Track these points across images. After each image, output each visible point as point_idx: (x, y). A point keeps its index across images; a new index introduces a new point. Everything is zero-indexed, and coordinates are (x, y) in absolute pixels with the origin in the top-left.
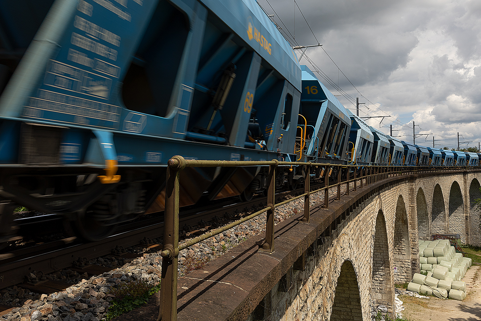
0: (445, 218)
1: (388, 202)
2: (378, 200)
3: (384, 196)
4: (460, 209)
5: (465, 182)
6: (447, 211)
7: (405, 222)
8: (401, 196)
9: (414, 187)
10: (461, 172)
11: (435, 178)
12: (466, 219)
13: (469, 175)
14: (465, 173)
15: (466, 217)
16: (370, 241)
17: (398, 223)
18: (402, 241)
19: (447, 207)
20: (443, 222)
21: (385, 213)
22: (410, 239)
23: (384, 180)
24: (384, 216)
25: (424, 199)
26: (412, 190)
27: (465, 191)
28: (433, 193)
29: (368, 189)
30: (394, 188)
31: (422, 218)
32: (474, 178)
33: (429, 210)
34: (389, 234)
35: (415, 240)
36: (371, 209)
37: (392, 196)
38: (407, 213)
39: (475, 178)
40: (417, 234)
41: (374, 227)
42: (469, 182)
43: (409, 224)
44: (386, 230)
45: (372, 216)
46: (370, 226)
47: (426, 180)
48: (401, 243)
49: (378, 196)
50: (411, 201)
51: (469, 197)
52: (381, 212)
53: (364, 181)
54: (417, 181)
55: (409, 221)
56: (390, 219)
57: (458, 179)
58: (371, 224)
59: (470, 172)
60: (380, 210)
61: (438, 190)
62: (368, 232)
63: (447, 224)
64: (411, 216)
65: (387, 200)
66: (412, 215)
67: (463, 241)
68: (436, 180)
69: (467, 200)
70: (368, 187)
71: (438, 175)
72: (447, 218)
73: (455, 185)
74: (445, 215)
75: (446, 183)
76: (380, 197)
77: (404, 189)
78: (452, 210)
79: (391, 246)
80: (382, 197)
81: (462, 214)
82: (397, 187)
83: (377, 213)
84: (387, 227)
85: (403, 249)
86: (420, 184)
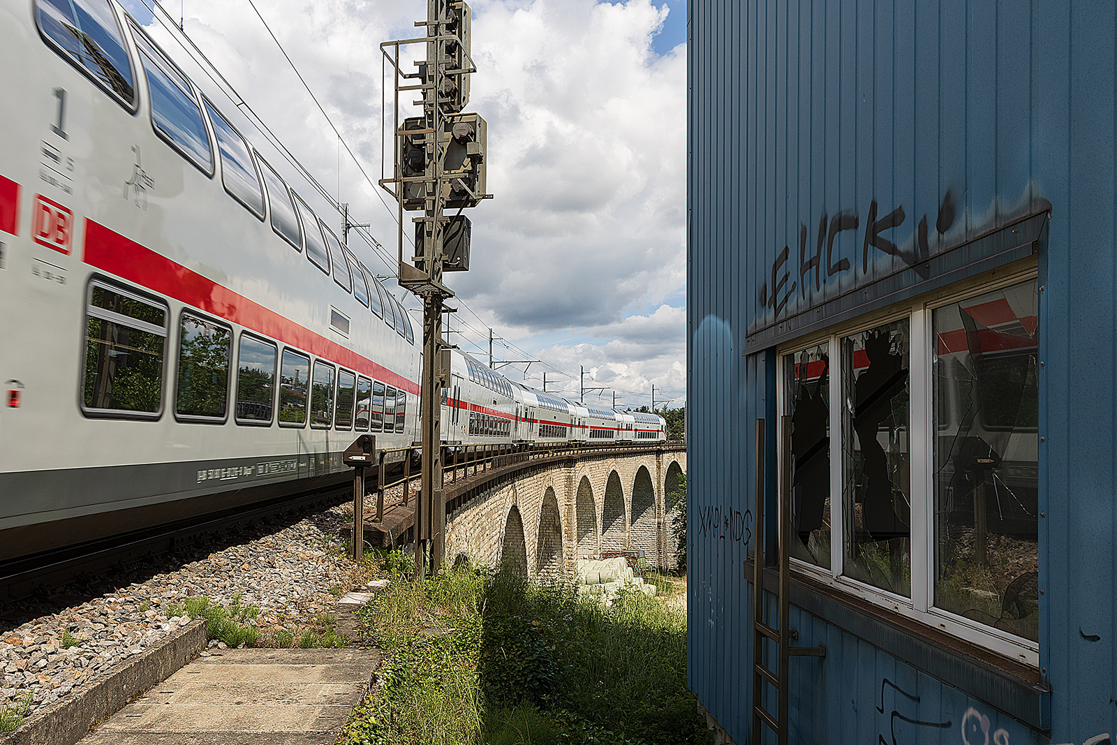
0: (625, 526)
1: (528, 495)
2: (511, 492)
3: (522, 486)
4: (650, 510)
5: (659, 467)
6: (628, 515)
7: (558, 529)
8: (550, 489)
9: (571, 474)
10: (652, 451)
11: (610, 461)
12: (659, 527)
13: (666, 456)
14: (659, 453)
15: (659, 523)
16: (496, 545)
17: (548, 531)
18: (552, 559)
19: (628, 507)
20: (622, 532)
21: (521, 512)
22: (564, 555)
23: (520, 464)
24: (520, 516)
25: (592, 494)
26: (569, 479)
27: (659, 482)
28: (606, 485)
29: (494, 474)
30: (539, 475)
31: (586, 525)
32: (672, 461)
33: (599, 511)
34: (529, 544)
35: (572, 557)
36: (498, 503)
37: (536, 488)
38: (561, 515)
39: (675, 461)
40: (575, 549)
41: (503, 527)
42: (665, 467)
43: (563, 533)
44: (524, 536)
45: (500, 512)
46: (497, 525)
47: (594, 463)
48: (552, 563)
49: (510, 486)
50: (569, 498)
51: (664, 491)
52: (515, 509)
53: (489, 465)
54: (579, 465)
55: (564, 528)
56: (531, 522)
57: (648, 462)
58: (499, 523)
59: (667, 450)
60: (513, 506)
61: (614, 479)
62: (494, 533)
63: (627, 535)
64: (567, 519)
65: (526, 492)
66: (569, 518)
67: (651, 561)
68: (611, 464)
69: (660, 496)
70: (494, 472)
71: (616, 455)
72: (628, 525)
73: (643, 472)
74: (625, 520)
75: (627, 469)
76: (514, 488)
77: (557, 478)
78: (636, 514)
79: (531, 561)
80: (517, 488)
81: (653, 520)
82: (545, 474)
83: (509, 510)
84: (525, 532)
85: (554, 571)
86: (582, 469)
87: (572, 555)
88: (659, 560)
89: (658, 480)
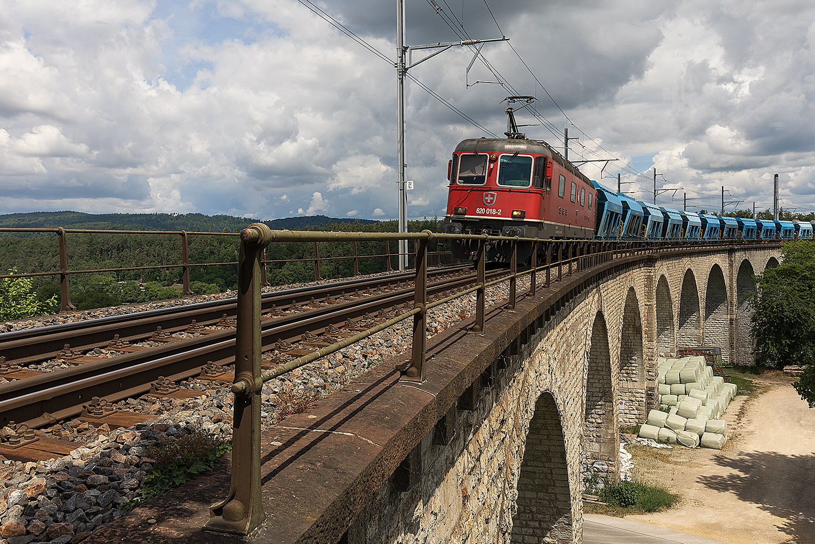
0: (699, 322)
1: (611, 298)
2: (597, 296)
3: (606, 288)
4: (722, 307)
5: (731, 266)
6: (702, 312)
7: (638, 330)
8: (632, 289)
9: (651, 274)
10: (725, 250)
11: (686, 260)
12: (731, 323)
13: (738, 254)
14: (731, 252)
15: (731, 320)
16: (582, 361)
17: (628, 332)
18: (632, 360)
19: (702, 304)
20: (696, 329)
21: (606, 316)
22: (644, 356)
23: (606, 264)
24: (605, 321)
25: (668, 293)
26: (649, 279)
27: (731, 280)
28: (682, 283)
29: (581, 278)
30: (622, 276)
31: (664, 323)
32: (744, 259)
33: (676, 311)
34: (613, 350)
35: (653, 358)
36: (584, 310)
37: (619, 289)
38: (642, 315)
39: (746, 260)
40: (655, 349)
41: (589, 338)
42: (737, 265)
43: (643, 334)
44: (608, 343)
45: (586, 321)
46: (582, 337)
47: (671, 262)
48: (631, 364)
49: (595, 290)
50: (649, 297)
51: (736, 289)
52: (600, 315)
53: (575, 266)
54: (658, 264)
55: (644, 329)
56: (614, 326)
57: (720, 260)
58: (585, 334)
59: (738, 249)
60: (599, 311)
61: (689, 278)
62: (579, 347)
63: (701, 332)
64: (647, 320)
65: (610, 295)
66: (650, 319)
67: (725, 357)
68: (686, 263)
69: (732, 293)
70: (581, 275)
71: (691, 254)
72: (702, 322)
73: (716, 270)
74: (699, 317)
75: (701, 267)
76: (598, 291)
77: (637, 277)
78: (709, 310)
79: (614, 368)
80: (602, 291)
81: (725, 316)
82: (627, 274)
83: (594, 317)
84: (609, 339)
85: (634, 372)
86: (662, 269)
87: (652, 356)
88: (731, 355)
89: (730, 278)
